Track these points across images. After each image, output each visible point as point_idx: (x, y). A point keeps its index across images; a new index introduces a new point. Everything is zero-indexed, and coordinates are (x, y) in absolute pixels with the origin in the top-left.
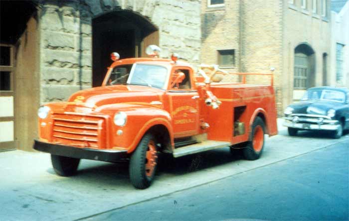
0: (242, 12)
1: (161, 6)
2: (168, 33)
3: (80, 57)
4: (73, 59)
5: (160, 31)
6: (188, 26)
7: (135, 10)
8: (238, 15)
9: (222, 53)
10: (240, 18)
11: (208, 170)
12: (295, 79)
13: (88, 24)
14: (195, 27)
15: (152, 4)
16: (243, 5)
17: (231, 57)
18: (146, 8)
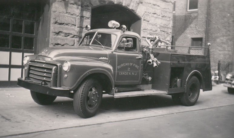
1: (143, 4)
2: (148, 21)
4: (74, 32)
5: (142, 20)
6: (163, 18)
7: (124, 5)
8: (206, 16)
10: (207, 18)
11: (149, 110)
13: (89, 11)
14: (168, 19)
15: (137, 2)
16: (210, 10)
17: (200, 42)
18: (132, 4)
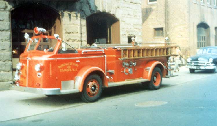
0: (166, 6)
1: (120, 8)
2: (125, 22)
3: (81, 37)
4: (78, 38)
5: (120, 21)
6: (135, 17)
7: (107, 11)
8: (165, 8)
9: (156, 29)
10: (165, 10)
12: (198, 43)
14: (139, 18)
15: (116, 7)
16: (167, 2)
17: (161, 31)
18: (112, 10)
